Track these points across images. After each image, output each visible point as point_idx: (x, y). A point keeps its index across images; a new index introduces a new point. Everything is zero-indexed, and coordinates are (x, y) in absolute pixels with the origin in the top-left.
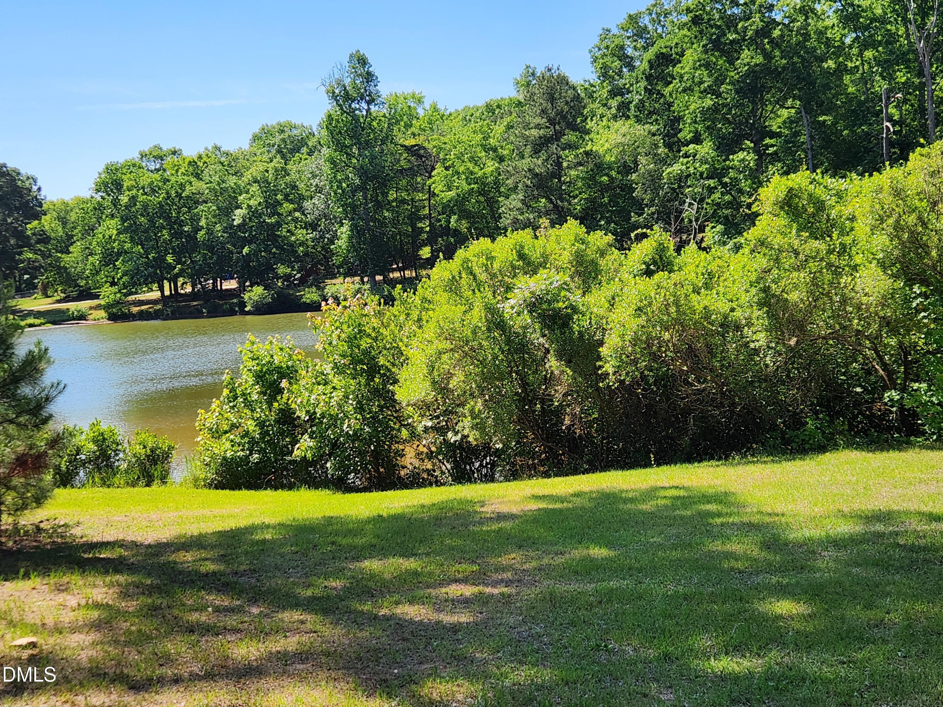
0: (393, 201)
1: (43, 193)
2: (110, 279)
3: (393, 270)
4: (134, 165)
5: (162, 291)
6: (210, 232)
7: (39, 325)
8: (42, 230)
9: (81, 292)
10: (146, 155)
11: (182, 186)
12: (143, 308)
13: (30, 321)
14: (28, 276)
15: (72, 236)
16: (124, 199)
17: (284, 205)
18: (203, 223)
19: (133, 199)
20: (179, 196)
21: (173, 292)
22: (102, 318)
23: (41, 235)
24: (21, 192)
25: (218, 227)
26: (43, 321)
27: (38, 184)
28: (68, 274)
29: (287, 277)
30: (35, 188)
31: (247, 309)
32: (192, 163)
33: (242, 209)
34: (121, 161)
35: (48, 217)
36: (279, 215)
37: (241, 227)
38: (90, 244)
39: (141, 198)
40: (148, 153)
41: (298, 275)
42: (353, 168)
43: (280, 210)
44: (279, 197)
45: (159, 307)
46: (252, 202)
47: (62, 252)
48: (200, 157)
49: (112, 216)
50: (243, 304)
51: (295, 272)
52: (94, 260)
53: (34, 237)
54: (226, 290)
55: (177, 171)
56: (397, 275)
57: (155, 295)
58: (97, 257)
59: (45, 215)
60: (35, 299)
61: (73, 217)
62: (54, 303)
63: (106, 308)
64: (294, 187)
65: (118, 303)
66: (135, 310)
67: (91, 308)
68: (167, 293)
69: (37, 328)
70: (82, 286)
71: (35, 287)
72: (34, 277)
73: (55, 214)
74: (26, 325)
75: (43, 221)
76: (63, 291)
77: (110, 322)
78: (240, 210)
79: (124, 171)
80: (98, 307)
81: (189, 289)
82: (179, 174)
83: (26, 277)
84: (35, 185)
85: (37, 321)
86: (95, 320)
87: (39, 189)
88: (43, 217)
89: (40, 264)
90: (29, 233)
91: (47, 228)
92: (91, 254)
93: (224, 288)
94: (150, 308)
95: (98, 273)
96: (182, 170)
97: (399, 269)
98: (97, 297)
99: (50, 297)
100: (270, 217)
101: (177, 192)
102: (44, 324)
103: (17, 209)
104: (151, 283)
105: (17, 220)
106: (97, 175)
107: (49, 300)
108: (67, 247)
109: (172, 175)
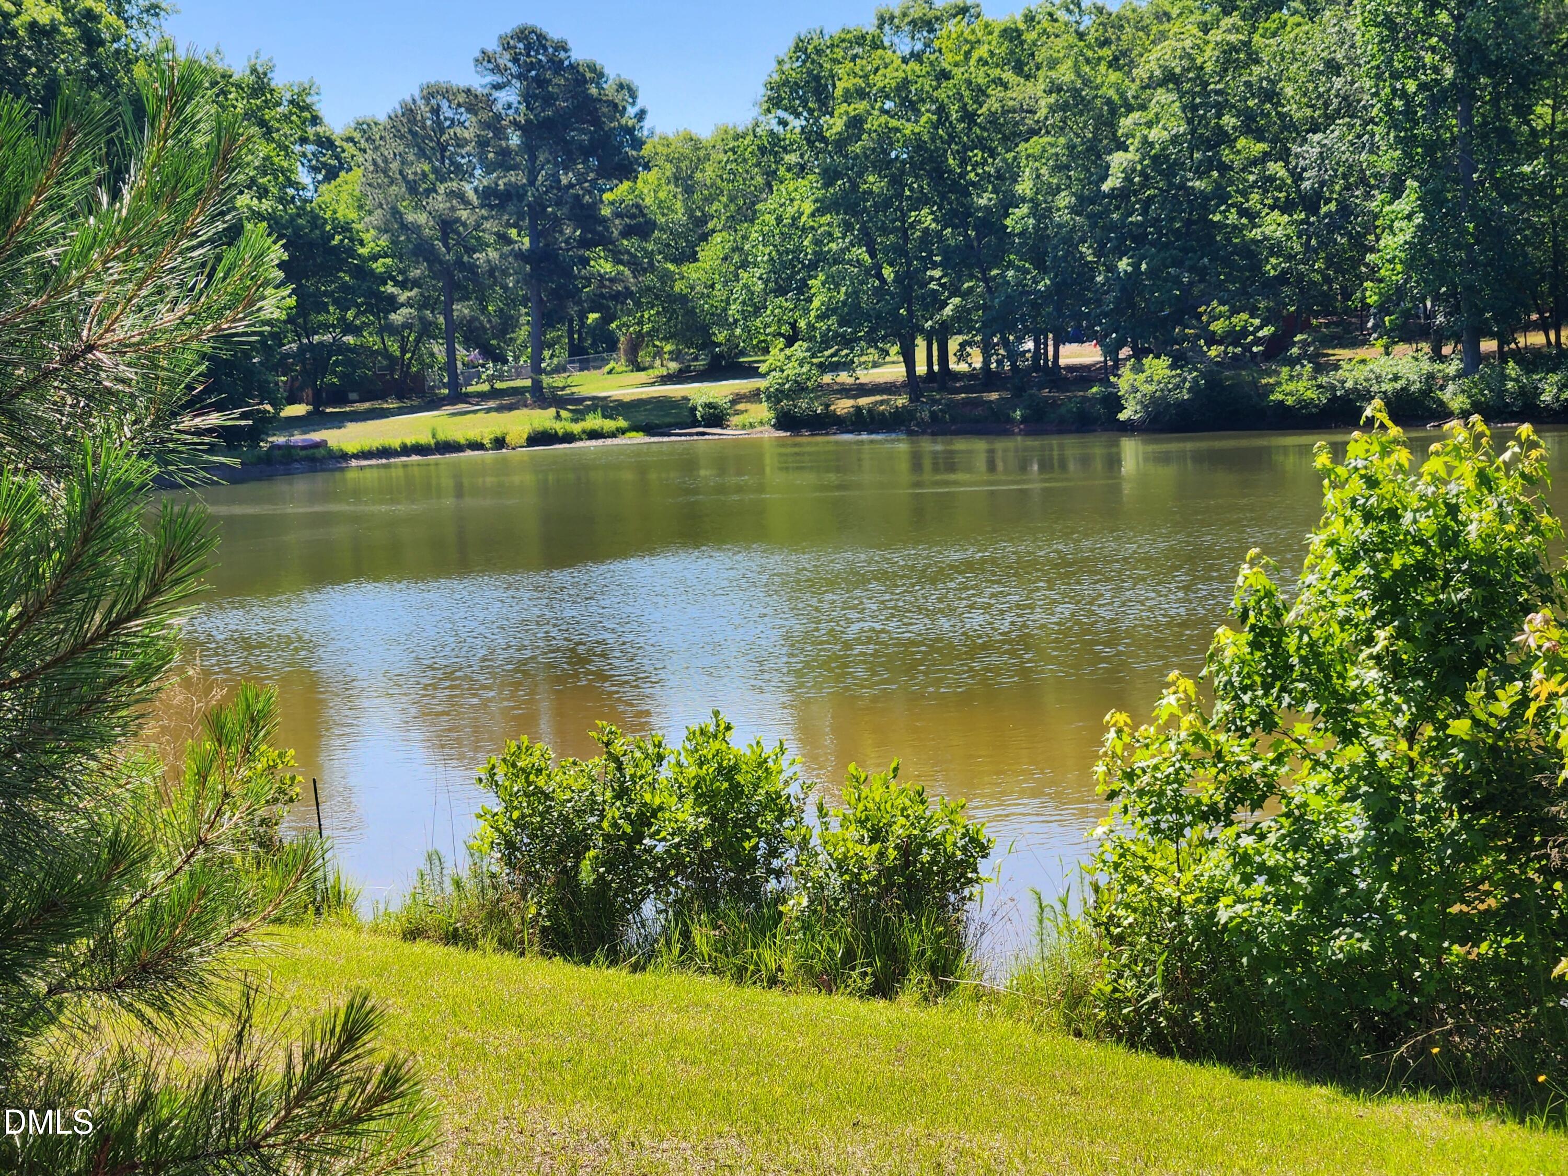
0: (1544, 134)
1: (647, 123)
2: (785, 329)
3: (1529, 327)
4: (861, 40)
5: (910, 362)
6: (1041, 213)
7: (613, 435)
8: (638, 206)
9: (716, 358)
10: (892, 18)
11: (980, 93)
12: (863, 401)
13: (594, 422)
14: (596, 315)
15: (704, 220)
16: (835, 125)
17: (1241, 143)
18: (1024, 187)
19: (856, 124)
20: (969, 117)
21: (936, 368)
22: (761, 423)
23: (633, 216)
24: (596, 109)
25: (1064, 200)
26: (622, 423)
27: (641, 103)
28: (691, 313)
29: (1234, 337)
30: (631, 111)
31: (1122, 416)
32: (1012, 34)
33: (1126, 150)
34: (833, 30)
35: (652, 176)
36: (1224, 168)
37: (1122, 195)
38: (745, 238)
39: (875, 122)
40: (897, 13)
41: (1266, 332)
42: (1441, 38)
43: (1226, 155)
44: (1229, 121)
45: (901, 401)
46: (1155, 134)
47: (678, 261)
48: (1030, 19)
49: (802, 170)
50: (1114, 403)
51: (1257, 322)
52: (754, 278)
53: (617, 222)
54: (1071, 368)
55: (968, 55)
56: (1537, 339)
57: (894, 371)
58: (758, 272)
59: (647, 167)
60: (610, 372)
61: (708, 174)
62: (653, 384)
63: (775, 397)
64: (1271, 95)
65: (799, 388)
66: (843, 406)
67: (737, 399)
68: (921, 369)
69: (609, 441)
70: (720, 345)
71: (612, 346)
72: (608, 318)
73: (669, 170)
74: (584, 432)
75: (640, 184)
76: (676, 356)
77: (782, 434)
78: (1121, 153)
79: (839, 53)
80: (754, 396)
81: (977, 359)
82: (973, 62)
83: (593, 317)
84: (633, 104)
85: (609, 425)
86: (744, 427)
87: (641, 115)
88: (643, 174)
89: (627, 288)
90: (606, 212)
91: (648, 201)
92: (744, 265)
93: (1062, 362)
94: (882, 402)
95: (758, 310)
96: (982, 51)
97: (1543, 326)
98: (751, 372)
99: (644, 369)
100: (1200, 174)
101: (964, 107)
102: (623, 432)
103: (586, 153)
104: (884, 339)
105: (581, 178)
106: (774, 66)
107: (642, 376)
108: (692, 246)
109: (956, 65)
